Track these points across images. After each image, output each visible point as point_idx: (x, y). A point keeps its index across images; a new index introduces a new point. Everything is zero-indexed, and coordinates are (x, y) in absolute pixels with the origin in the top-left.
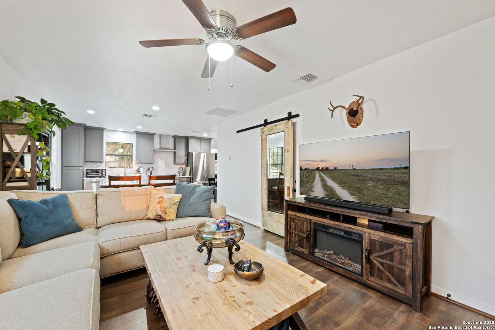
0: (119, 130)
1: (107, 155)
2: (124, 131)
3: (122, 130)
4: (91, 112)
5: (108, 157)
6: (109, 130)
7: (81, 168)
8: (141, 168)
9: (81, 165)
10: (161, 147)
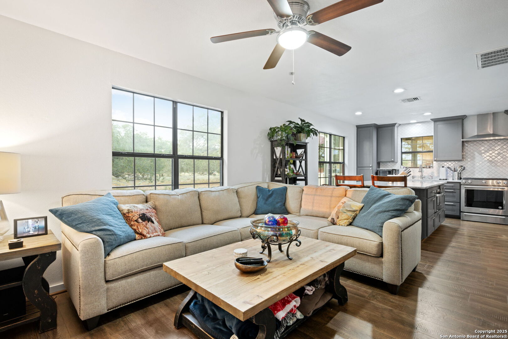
0: (412, 122)
1: (402, 153)
2: (418, 122)
3: (415, 121)
4: (359, 113)
5: (404, 155)
6: (400, 125)
7: (371, 169)
8: (443, 167)
9: (371, 165)
10: (477, 135)
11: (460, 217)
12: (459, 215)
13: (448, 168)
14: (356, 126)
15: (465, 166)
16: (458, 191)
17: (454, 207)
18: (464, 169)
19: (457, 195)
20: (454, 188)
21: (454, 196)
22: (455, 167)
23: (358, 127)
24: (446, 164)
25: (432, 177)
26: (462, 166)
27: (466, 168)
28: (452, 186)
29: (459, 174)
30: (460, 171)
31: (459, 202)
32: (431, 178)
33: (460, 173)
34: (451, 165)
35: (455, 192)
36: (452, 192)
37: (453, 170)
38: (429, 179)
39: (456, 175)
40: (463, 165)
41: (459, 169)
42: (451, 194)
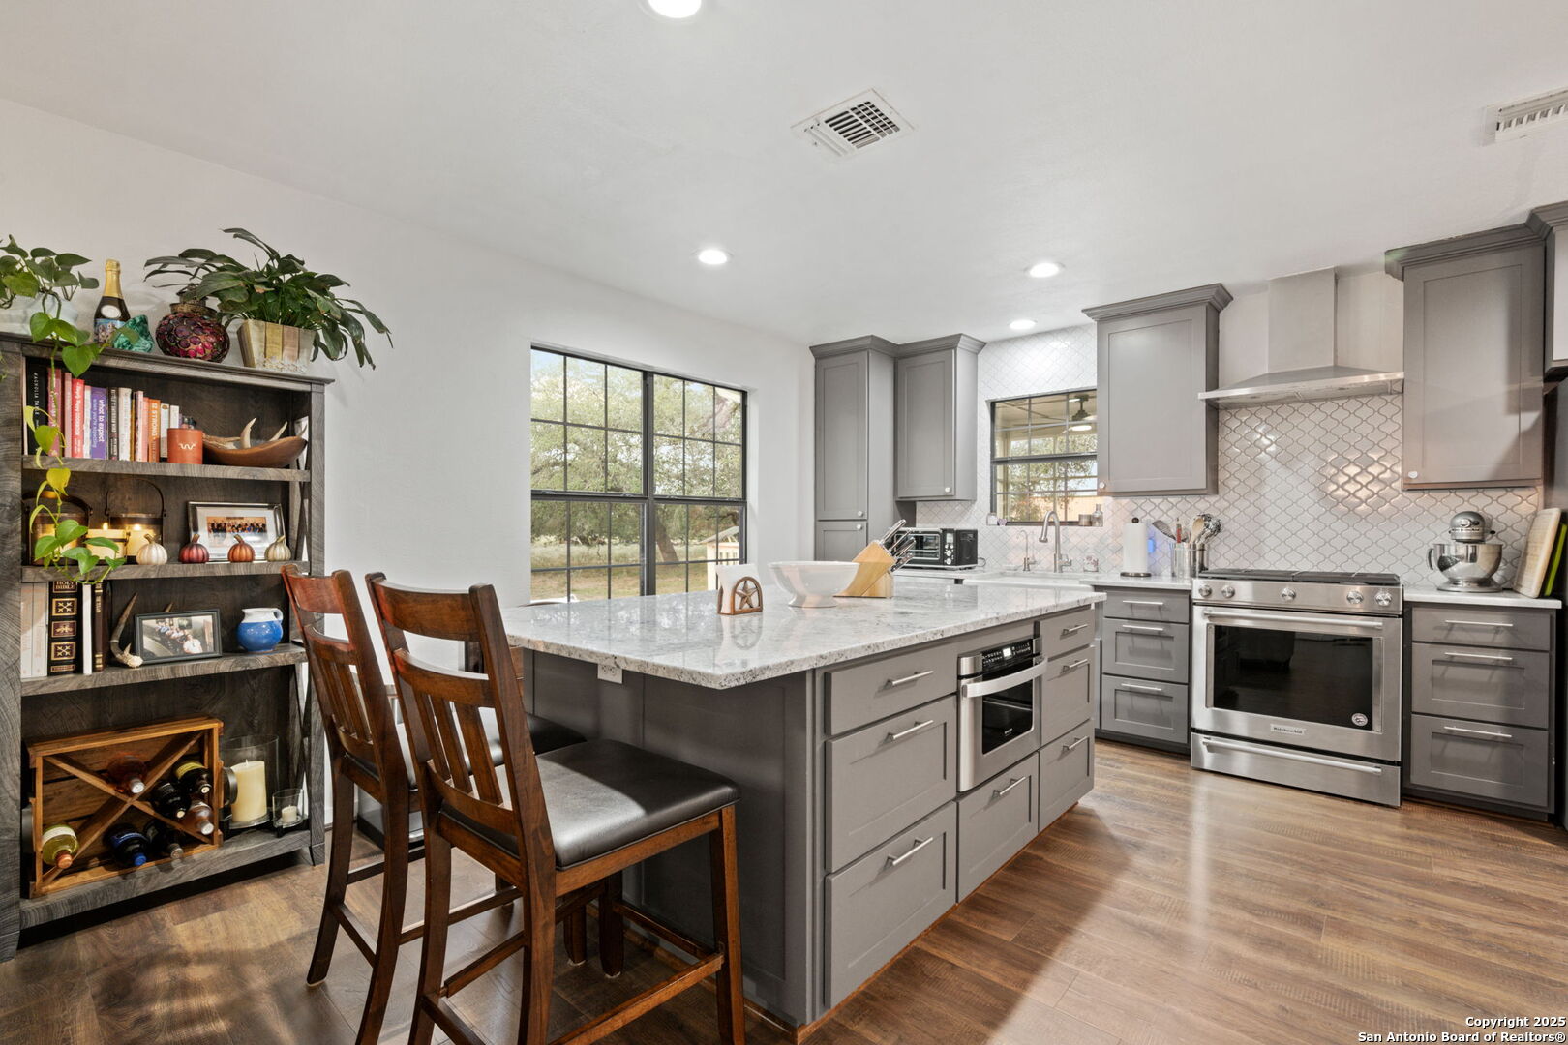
1: (996, 462)
6: (983, 345)
7: (859, 527)
8: (1136, 520)
9: (860, 513)
10: (1270, 374)
11: (1190, 750)
12: (1186, 742)
13: (1155, 524)
14: (810, 348)
15: (1223, 520)
16: (1179, 631)
17: (1166, 705)
18: (1218, 528)
19: (1176, 647)
20: (1165, 617)
21: (1165, 655)
22: (1179, 522)
23: (822, 354)
24: (1148, 507)
25: (1096, 563)
26: (1207, 518)
27: (1225, 527)
28: (1159, 607)
29: (1198, 553)
30: (1202, 540)
31: (1186, 682)
32: (1092, 568)
33: (1202, 550)
34: (1168, 511)
35: (1172, 638)
36: (1158, 635)
37: (1174, 531)
38: (1085, 571)
39: (1187, 554)
40: (1213, 513)
41: (1195, 530)
42: (1154, 645)
